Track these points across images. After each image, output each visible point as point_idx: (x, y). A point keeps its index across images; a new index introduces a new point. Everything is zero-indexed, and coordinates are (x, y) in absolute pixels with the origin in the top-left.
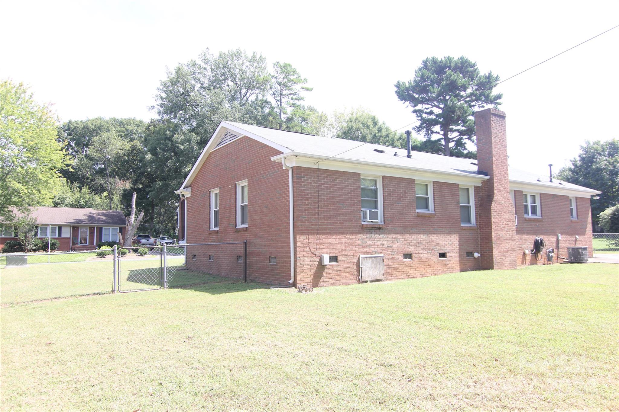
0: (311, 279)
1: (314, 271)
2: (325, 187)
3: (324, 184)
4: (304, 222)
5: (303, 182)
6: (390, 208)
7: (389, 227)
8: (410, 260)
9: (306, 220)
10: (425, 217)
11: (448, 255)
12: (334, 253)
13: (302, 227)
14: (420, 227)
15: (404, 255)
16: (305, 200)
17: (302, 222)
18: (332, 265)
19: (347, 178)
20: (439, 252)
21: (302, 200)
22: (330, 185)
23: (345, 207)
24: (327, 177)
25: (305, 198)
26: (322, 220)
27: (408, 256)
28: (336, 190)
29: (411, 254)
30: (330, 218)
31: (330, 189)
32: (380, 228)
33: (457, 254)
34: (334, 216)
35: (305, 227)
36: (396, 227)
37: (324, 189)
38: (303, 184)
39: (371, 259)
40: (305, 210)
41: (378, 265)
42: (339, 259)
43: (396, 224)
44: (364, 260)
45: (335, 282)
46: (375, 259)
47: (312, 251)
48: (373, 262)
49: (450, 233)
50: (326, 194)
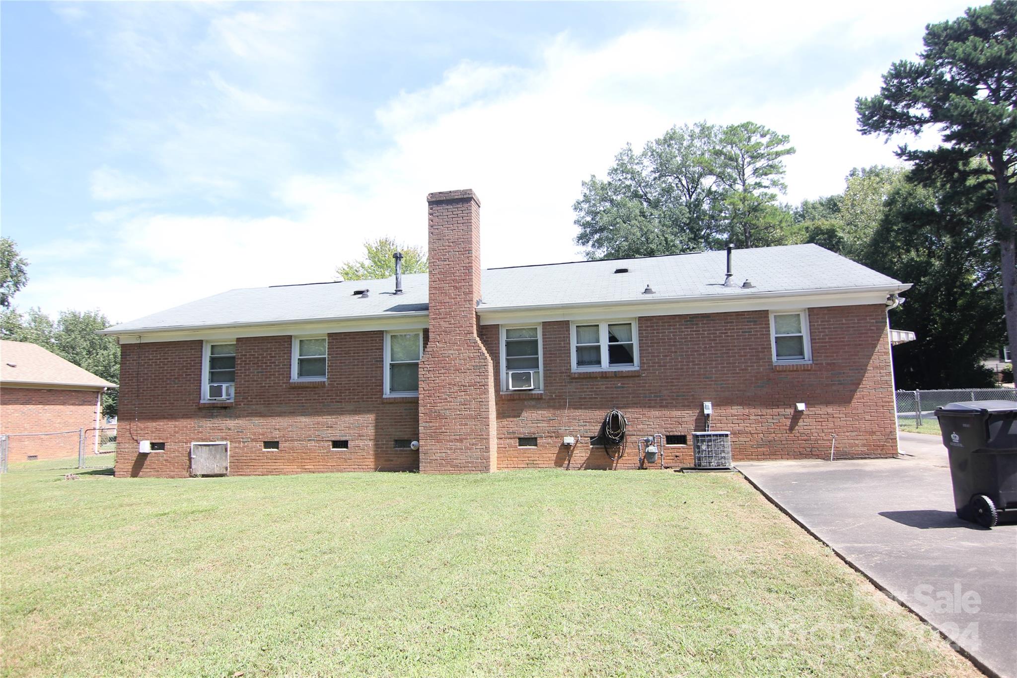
0: (131, 467)
1: (135, 459)
2: (153, 362)
3: (152, 359)
4: (127, 405)
5: (127, 361)
6: (243, 380)
7: (240, 405)
8: (276, 450)
9: (129, 402)
10: (307, 387)
11: (350, 444)
12: (160, 439)
13: (124, 411)
14: (296, 403)
15: (265, 442)
16: (128, 380)
17: (124, 405)
18: (156, 453)
19: (182, 348)
20: (333, 439)
21: (125, 380)
22: (160, 359)
23: (177, 384)
24: (156, 351)
25: (129, 377)
26: (147, 401)
27: (274, 444)
28: (167, 364)
29: (278, 442)
30: (158, 398)
31: (159, 365)
32: (225, 408)
33: (371, 443)
34: (162, 395)
35: (127, 410)
36: (252, 405)
37: (152, 365)
38: (128, 362)
39: (207, 448)
40: (129, 391)
41: (218, 456)
42: (166, 447)
43: (252, 401)
44: (197, 448)
45: (158, 473)
46: (213, 448)
47: (134, 437)
48: (210, 451)
49: (356, 411)
50: (155, 371)
